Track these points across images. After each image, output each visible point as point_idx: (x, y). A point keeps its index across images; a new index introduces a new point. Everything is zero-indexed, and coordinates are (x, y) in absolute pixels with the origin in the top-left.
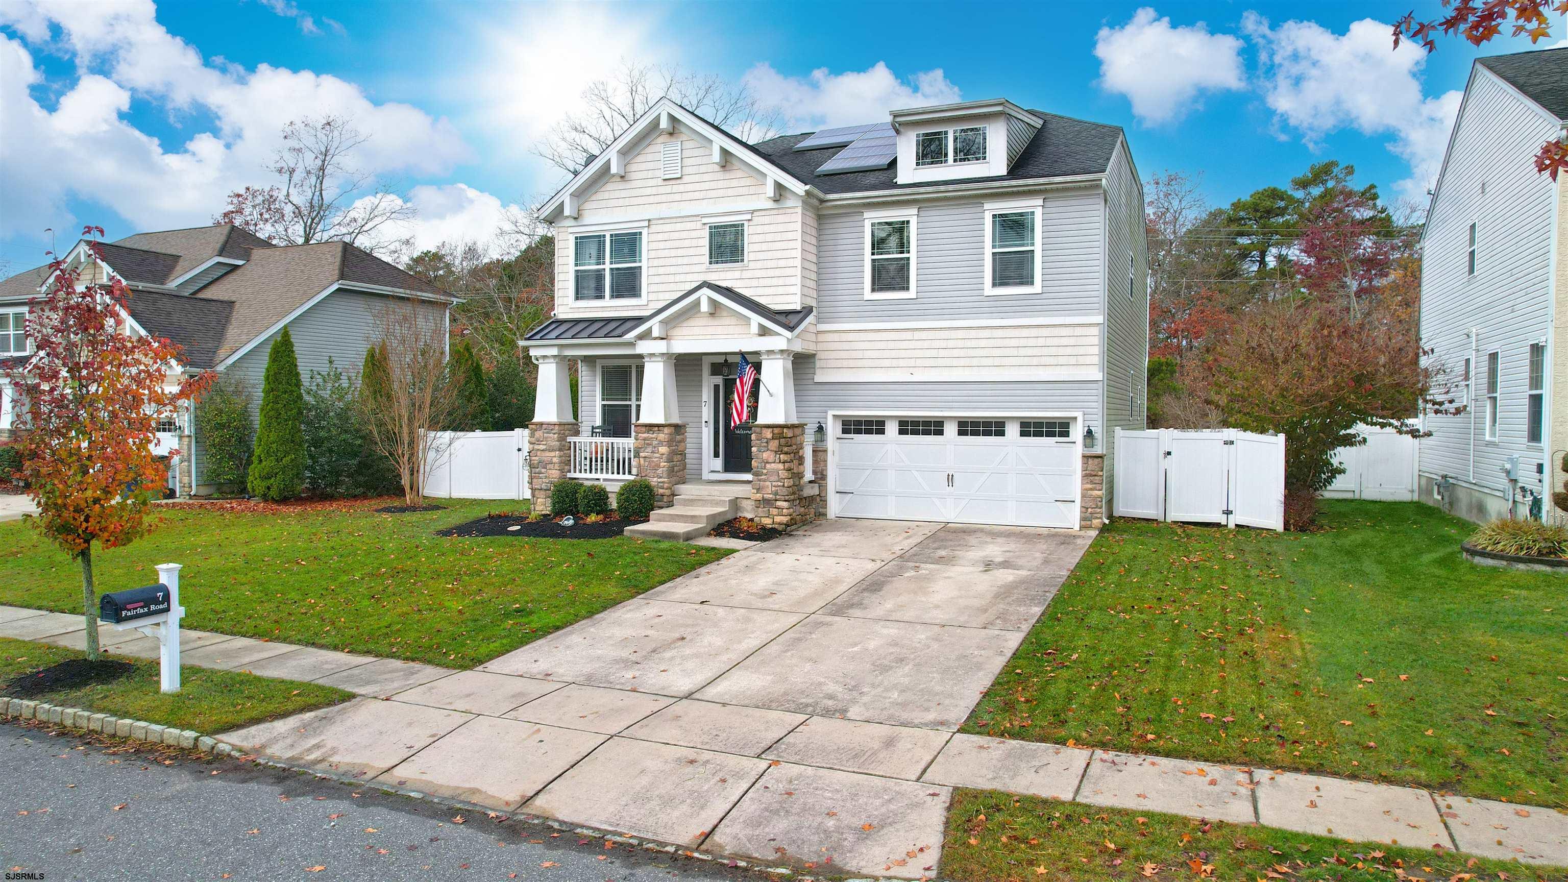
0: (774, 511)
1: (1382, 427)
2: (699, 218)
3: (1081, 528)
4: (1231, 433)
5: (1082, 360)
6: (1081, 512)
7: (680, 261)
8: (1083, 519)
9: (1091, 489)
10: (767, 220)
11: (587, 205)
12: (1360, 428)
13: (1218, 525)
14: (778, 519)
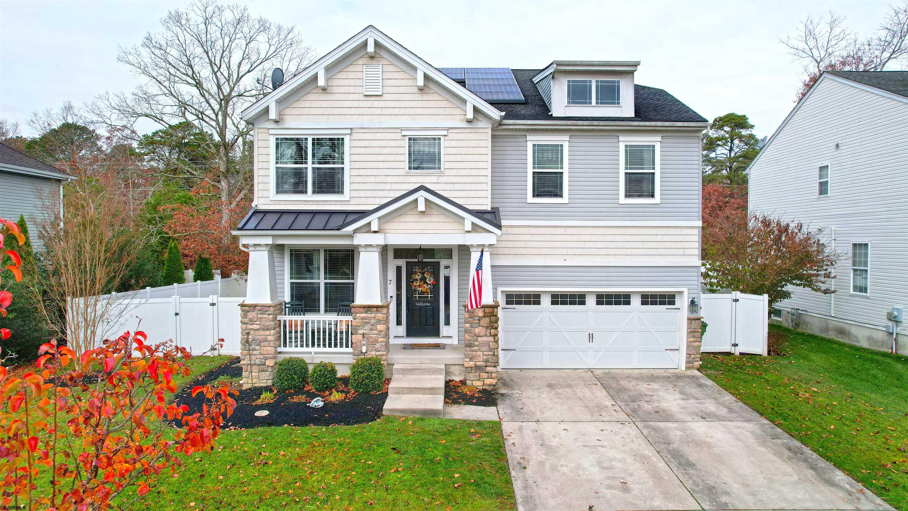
0: (485, 375)
1: (804, 287)
2: (399, 131)
3: (687, 368)
4: (738, 294)
5: (687, 252)
6: (687, 358)
7: (381, 165)
8: (687, 362)
9: (694, 342)
10: (461, 136)
11: (288, 111)
12: (789, 288)
13: (728, 354)
14: (488, 381)
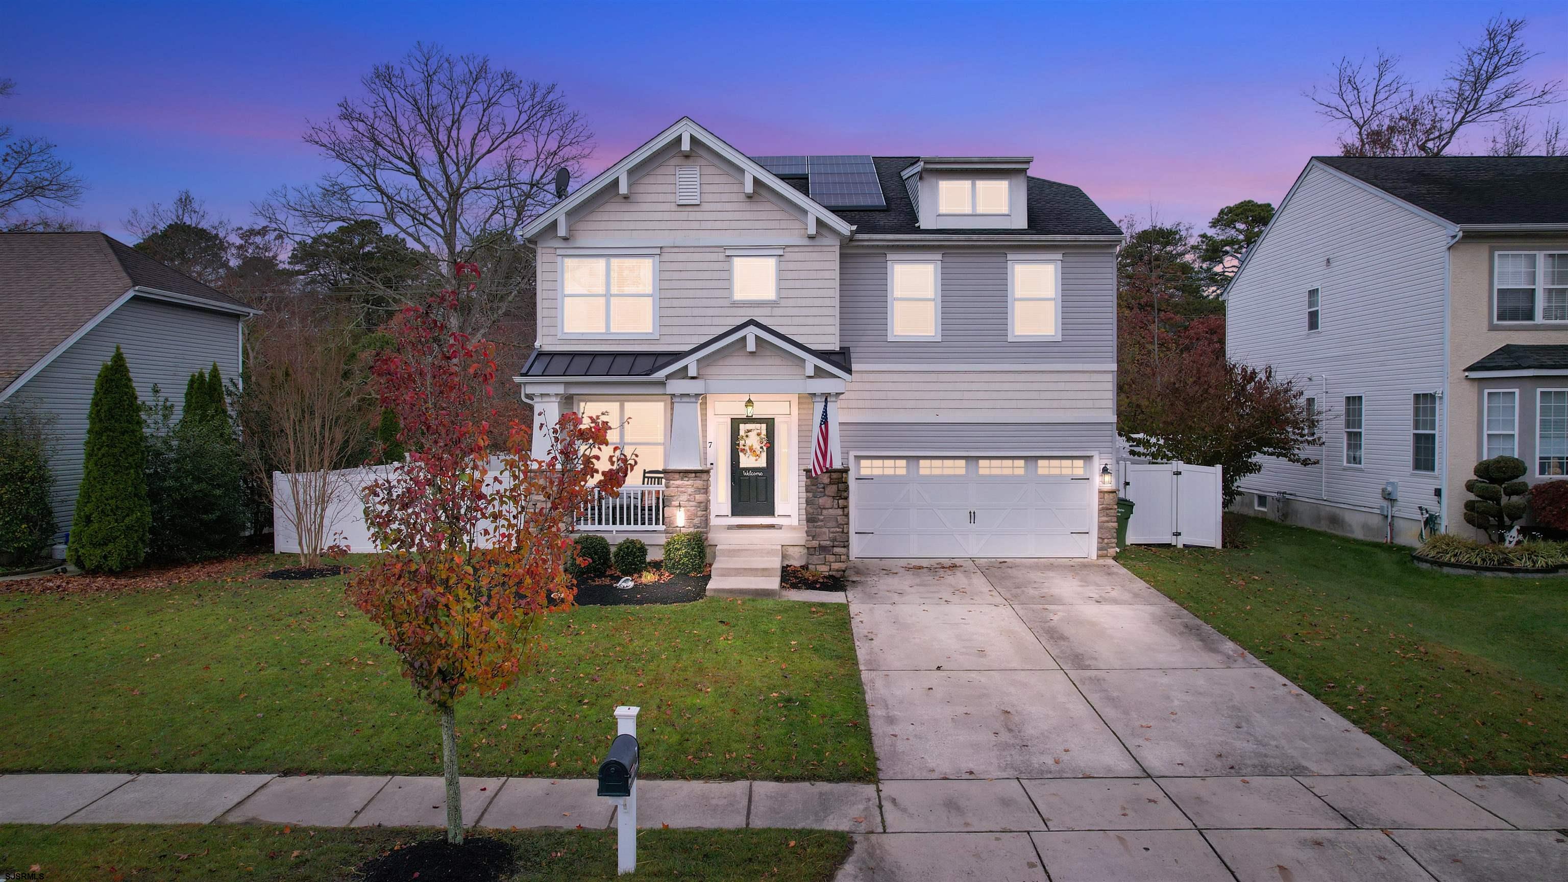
0: (831, 558)
1: (1278, 457)
2: (722, 250)
3: (1099, 556)
4: (1179, 465)
5: (1098, 404)
6: (1098, 543)
7: (699, 293)
8: (1099, 549)
9: (1108, 522)
10: (799, 256)
12: (1257, 458)
13: (1169, 546)
14: (836, 566)
